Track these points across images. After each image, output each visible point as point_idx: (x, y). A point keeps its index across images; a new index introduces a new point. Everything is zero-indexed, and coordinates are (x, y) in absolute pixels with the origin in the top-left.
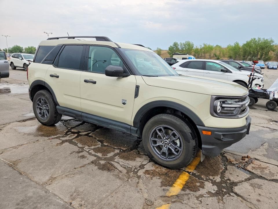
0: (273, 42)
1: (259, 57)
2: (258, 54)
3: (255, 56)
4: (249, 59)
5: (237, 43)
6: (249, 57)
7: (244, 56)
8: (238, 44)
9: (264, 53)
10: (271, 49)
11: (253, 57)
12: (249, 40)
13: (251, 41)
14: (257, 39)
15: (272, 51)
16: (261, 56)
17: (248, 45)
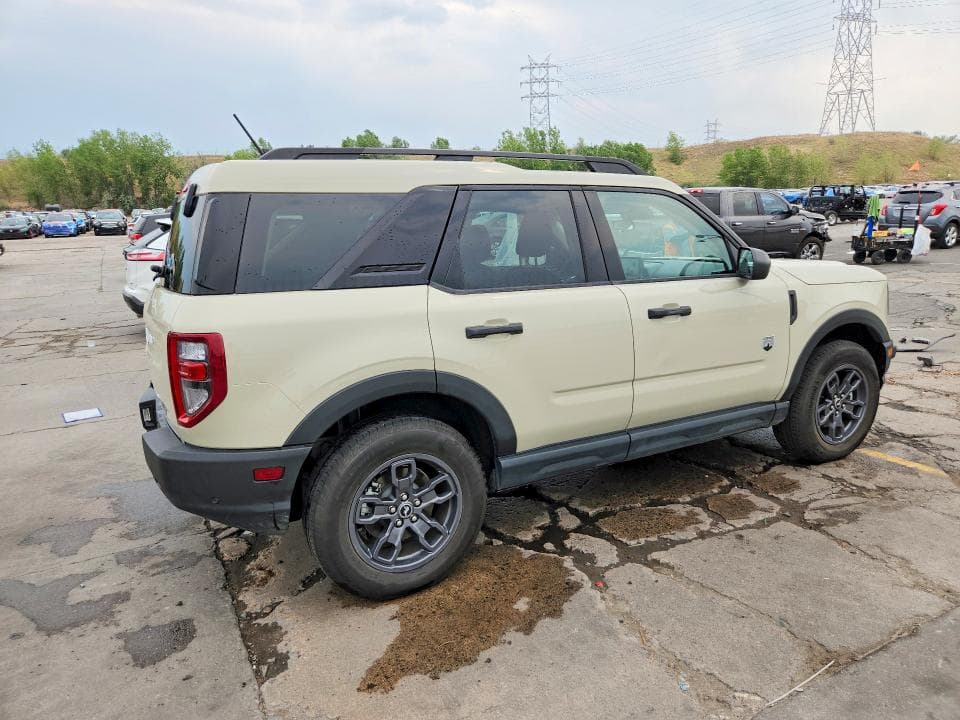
0: (168, 147)
1: (139, 194)
2: (132, 184)
3: (126, 194)
4: (110, 202)
5: (43, 146)
6: (107, 196)
7: (88, 194)
8: (48, 149)
9: (151, 180)
10: (169, 168)
11: (119, 195)
12: (87, 136)
13: (95, 141)
14: (114, 134)
15: (173, 177)
16: (146, 192)
17: (87, 151)
